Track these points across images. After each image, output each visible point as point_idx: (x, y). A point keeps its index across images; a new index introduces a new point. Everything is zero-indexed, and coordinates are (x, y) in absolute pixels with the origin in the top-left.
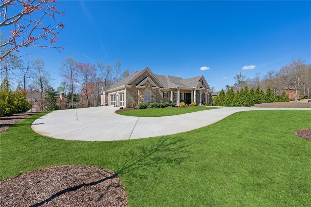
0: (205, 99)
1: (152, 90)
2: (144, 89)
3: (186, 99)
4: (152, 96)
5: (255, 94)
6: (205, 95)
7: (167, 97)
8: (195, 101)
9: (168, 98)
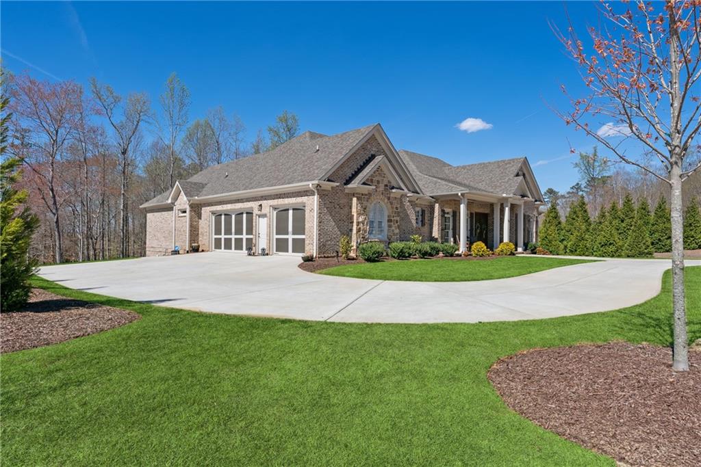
0: (529, 232)
1: (389, 199)
2: (370, 194)
3: (476, 230)
4: (390, 221)
5: (652, 222)
6: (529, 221)
7: (423, 224)
8: (506, 239)
9: (426, 229)
